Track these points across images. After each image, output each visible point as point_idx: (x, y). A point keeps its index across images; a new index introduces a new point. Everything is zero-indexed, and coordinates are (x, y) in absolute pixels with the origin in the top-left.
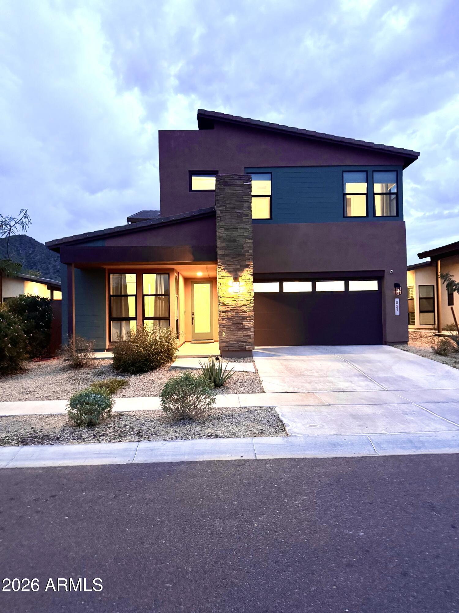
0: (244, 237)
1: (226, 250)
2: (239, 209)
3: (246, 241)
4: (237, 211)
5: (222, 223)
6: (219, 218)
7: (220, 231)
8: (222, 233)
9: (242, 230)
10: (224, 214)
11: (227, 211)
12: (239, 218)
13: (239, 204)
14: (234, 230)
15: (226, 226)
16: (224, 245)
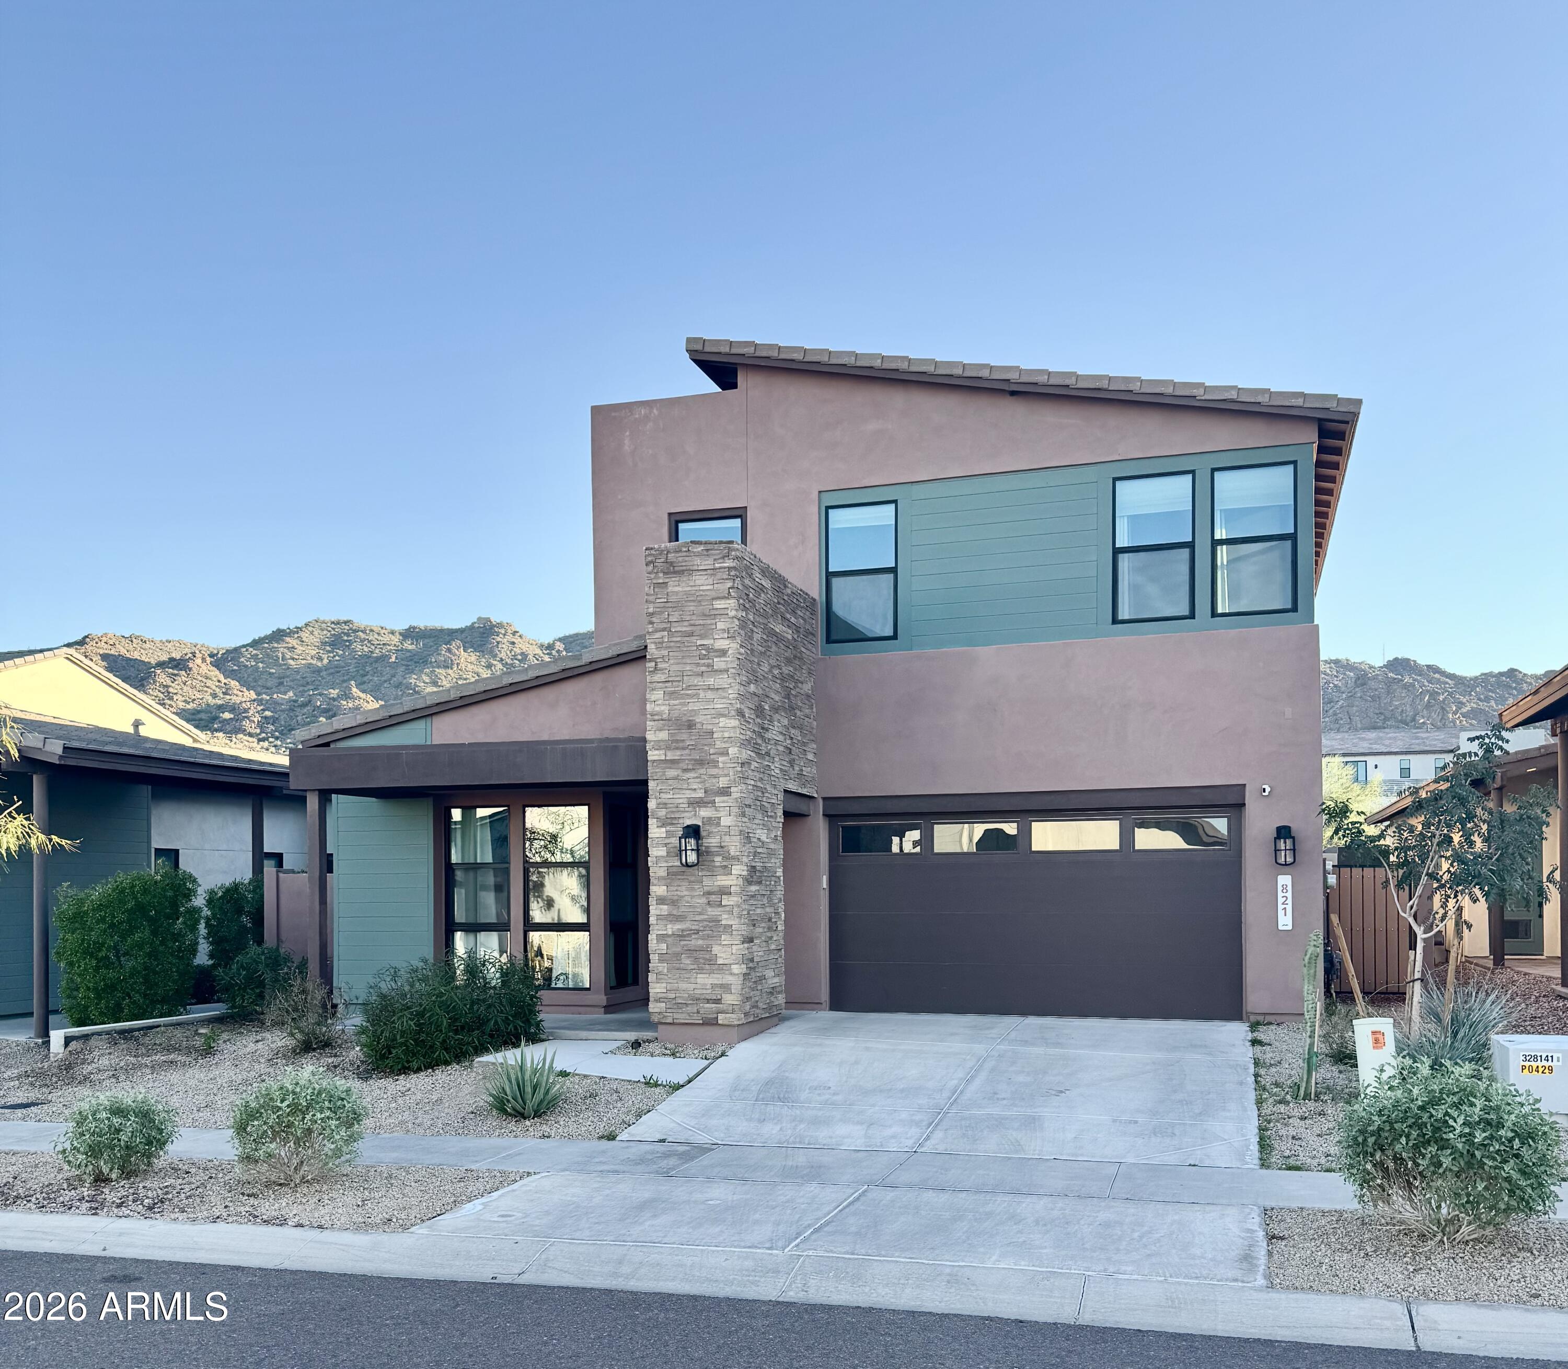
0: (713, 712)
1: (668, 748)
2: (702, 637)
3: (721, 725)
4: (699, 643)
5: (659, 677)
6: (653, 664)
7: (653, 698)
8: (660, 702)
9: (710, 695)
10: (665, 653)
11: (672, 644)
12: (703, 661)
13: (701, 622)
14: (688, 695)
15: (670, 684)
16: (664, 735)
